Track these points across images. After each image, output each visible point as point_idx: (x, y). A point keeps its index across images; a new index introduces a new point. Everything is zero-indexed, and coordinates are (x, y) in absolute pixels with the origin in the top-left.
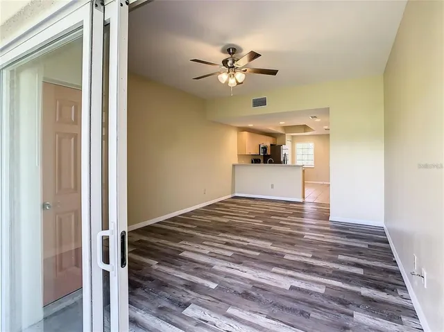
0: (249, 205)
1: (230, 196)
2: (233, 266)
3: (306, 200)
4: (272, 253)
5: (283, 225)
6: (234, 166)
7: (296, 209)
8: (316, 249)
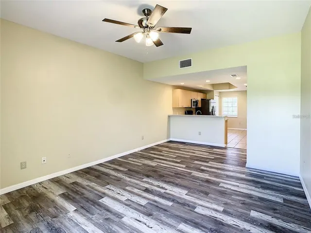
0: (179, 149)
1: (166, 141)
2: (141, 219)
3: (228, 145)
4: (184, 204)
5: (203, 171)
6: (169, 117)
7: (217, 154)
8: (229, 201)
